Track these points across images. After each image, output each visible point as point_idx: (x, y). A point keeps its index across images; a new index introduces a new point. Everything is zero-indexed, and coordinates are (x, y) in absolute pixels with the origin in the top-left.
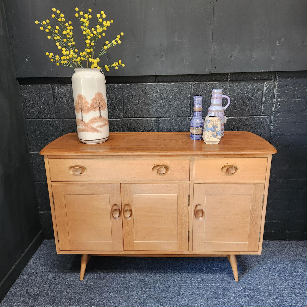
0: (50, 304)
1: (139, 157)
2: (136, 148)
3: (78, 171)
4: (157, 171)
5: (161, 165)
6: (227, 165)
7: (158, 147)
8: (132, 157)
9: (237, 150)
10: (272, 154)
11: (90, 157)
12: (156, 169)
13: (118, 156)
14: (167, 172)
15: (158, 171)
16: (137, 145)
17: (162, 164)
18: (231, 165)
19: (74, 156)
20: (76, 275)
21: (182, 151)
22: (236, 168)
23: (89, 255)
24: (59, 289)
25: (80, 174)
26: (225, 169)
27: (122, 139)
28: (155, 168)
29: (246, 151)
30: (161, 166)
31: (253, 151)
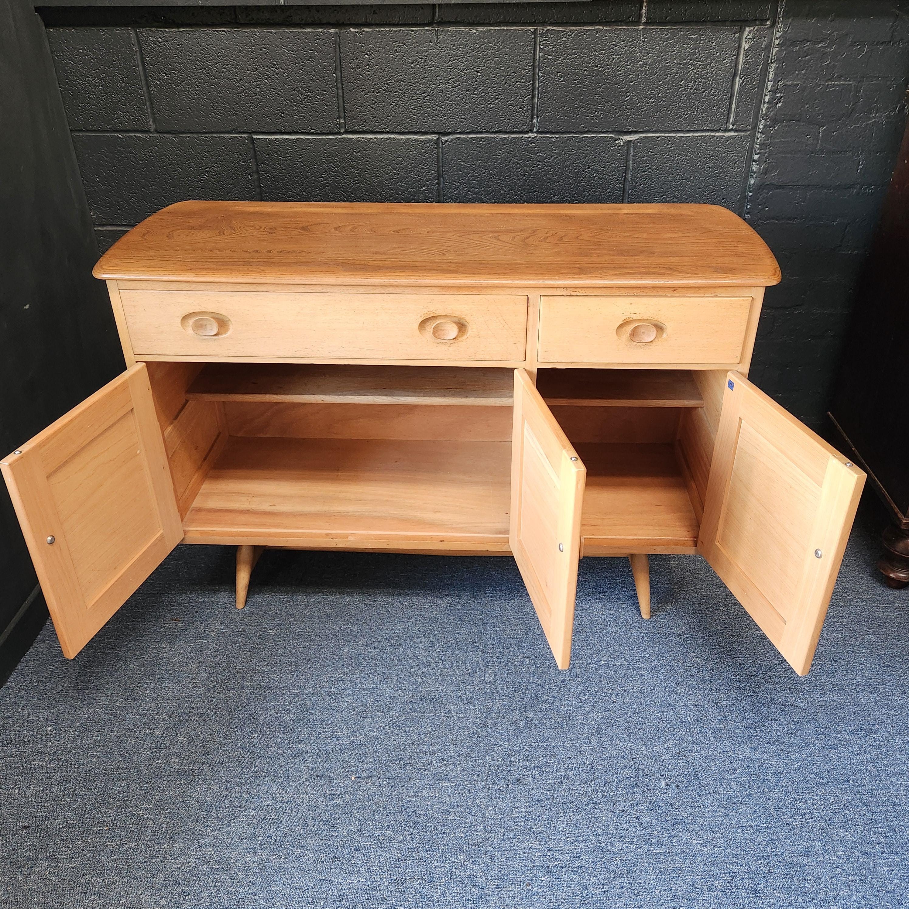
1: (382, 290)
2: (371, 263)
3: (208, 327)
4: (434, 333)
5: (444, 314)
6: (634, 317)
7: (437, 259)
8: (362, 290)
9: (664, 274)
10: (766, 287)
11: (239, 287)
12: (430, 327)
13: (320, 288)
14: (462, 335)
15: (436, 332)
16: (376, 253)
17: (448, 312)
18: (645, 317)
19: (194, 285)
21: (505, 274)
22: (659, 328)
25: (216, 335)
26: (629, 329)
27: (336, 229)
28: (429, 323)
29: (689, 278)
30: (446, 316)
31: (710, 278)
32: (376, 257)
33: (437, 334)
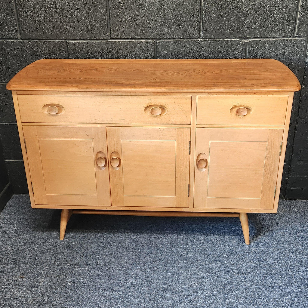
0: (27, 263)
1: (129, 94)
2: (124, 83)
3: (54, 110)
4: (151, 112)
5: (156, 104)
6: (238, 105)
7: (153, 81)
8: (120, 94)
9: (250, 87)
10: (294, 92)
11: (68, 93)
12: (149, 110)
13: (102, 93)
14: (163, 113)
15: (152, 111)
16: (126, 79)
17: (157, 103)
18: (242, 105)
19: (48, 92)
20: (54, 234)
21: (182, 87)
22: (248, 109)
23: (70, 211)
24: (36, 248)
25: (57, 114)
26: (236, 109)
27: (108, 70)
28: (148, 108)
29: (261, 88)
30: (156, 105)
31: (270, 88)
32: (126, 80)
33: (152, 113)
